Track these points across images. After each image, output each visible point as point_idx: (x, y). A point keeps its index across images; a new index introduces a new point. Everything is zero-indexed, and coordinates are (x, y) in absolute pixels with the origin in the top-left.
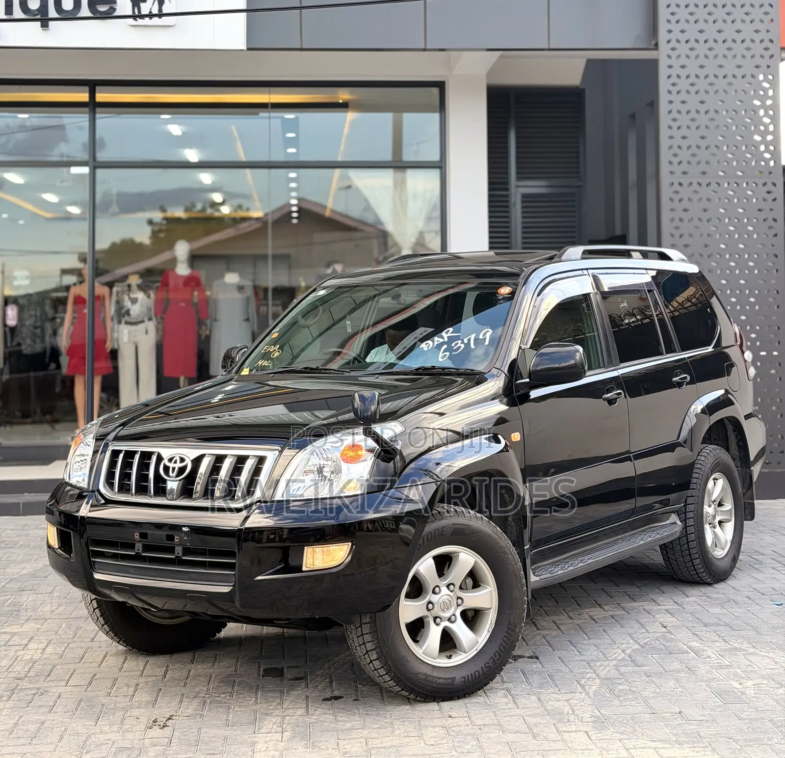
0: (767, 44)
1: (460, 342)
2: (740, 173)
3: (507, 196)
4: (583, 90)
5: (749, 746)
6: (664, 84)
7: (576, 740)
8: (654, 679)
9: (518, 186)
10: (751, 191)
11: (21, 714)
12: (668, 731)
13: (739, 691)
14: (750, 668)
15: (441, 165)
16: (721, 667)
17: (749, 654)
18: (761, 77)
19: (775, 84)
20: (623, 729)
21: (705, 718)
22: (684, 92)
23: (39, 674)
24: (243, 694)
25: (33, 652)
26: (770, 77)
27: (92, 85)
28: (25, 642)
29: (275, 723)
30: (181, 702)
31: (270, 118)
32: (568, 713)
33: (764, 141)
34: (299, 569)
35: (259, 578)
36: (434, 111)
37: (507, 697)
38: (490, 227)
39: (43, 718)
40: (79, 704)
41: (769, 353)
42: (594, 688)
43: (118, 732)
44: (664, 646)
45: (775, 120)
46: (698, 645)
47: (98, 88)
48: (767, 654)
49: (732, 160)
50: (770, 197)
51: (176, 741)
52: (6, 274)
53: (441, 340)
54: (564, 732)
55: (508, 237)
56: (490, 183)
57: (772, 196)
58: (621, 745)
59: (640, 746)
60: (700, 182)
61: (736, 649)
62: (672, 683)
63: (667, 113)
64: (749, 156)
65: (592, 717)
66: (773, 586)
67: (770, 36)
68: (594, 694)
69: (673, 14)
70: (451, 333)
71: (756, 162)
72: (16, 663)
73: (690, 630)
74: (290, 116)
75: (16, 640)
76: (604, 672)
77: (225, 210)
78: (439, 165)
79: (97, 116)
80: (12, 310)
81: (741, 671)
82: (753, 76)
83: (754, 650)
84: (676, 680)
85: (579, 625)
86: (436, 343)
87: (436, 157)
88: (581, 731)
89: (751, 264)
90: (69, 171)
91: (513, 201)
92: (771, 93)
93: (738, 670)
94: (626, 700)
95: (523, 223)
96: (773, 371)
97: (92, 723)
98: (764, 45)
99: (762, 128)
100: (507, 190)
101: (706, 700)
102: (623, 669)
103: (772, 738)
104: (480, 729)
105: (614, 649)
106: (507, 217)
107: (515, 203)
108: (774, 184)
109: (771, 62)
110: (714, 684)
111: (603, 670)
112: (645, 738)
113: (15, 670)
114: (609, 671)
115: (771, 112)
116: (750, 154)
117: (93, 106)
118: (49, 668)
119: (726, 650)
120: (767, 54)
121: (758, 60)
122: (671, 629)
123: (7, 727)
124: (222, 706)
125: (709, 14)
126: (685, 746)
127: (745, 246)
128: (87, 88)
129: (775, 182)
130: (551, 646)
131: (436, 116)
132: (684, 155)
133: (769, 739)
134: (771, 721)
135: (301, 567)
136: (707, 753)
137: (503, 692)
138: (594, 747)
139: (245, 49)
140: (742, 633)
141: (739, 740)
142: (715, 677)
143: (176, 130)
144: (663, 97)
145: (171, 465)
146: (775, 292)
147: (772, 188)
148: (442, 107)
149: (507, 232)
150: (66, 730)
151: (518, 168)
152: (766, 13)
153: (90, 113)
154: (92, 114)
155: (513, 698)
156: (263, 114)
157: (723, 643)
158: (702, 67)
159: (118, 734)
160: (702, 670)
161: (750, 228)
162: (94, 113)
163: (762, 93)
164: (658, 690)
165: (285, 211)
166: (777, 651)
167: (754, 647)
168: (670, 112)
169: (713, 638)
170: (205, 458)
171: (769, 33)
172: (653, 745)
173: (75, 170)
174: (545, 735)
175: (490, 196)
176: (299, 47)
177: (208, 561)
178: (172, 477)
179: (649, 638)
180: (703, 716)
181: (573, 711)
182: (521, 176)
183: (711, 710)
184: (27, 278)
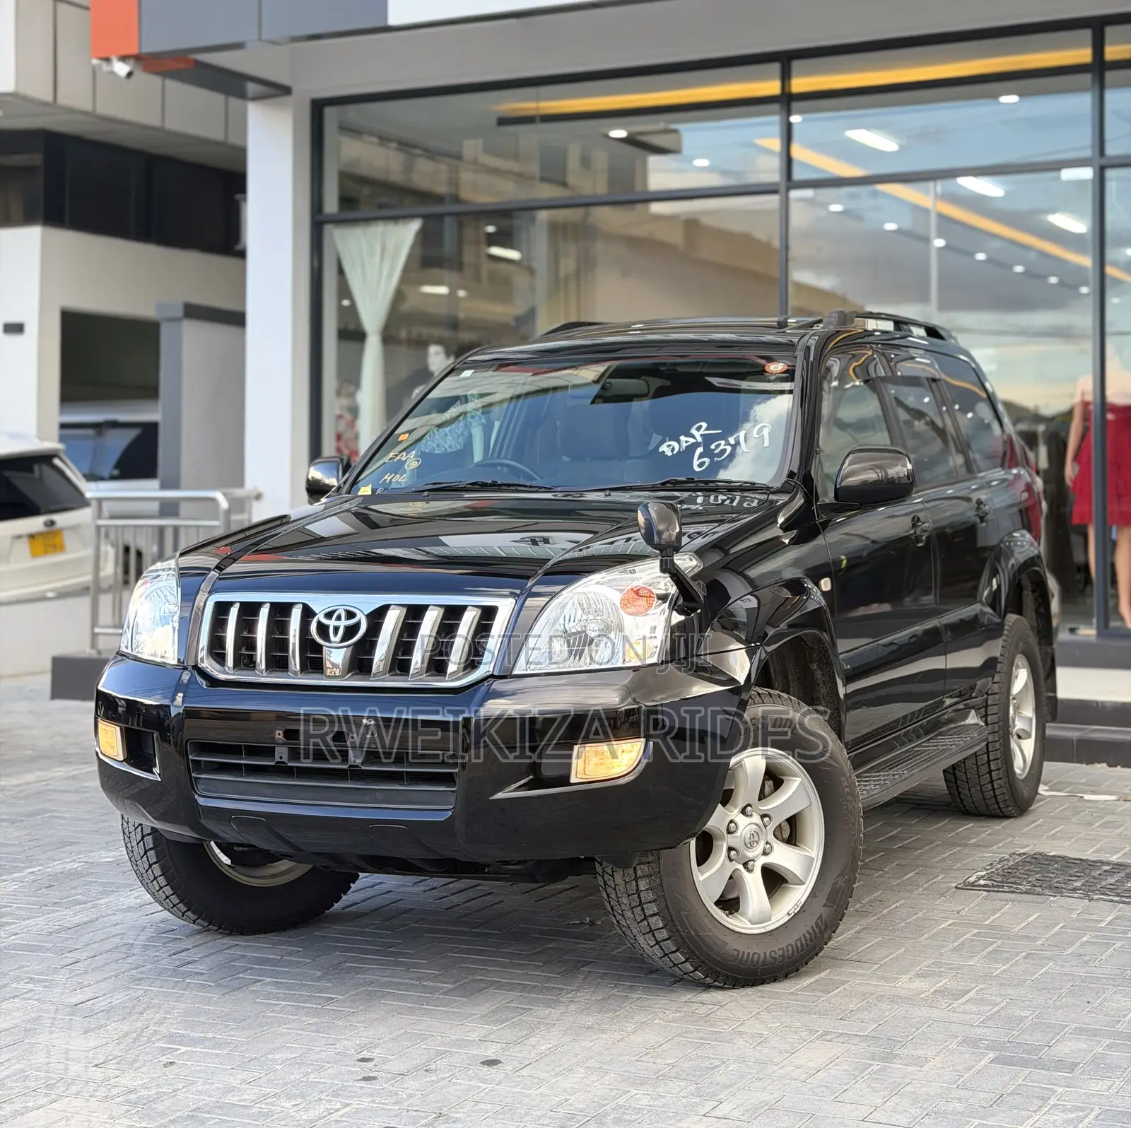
1: (723, 442)
34: (565, 780)
35: (500, 795)
53: (692, 440)
70: (707, 429)
86: (684, 445)
135: (568, 777)
145: (332, 623)
170: (389, 612)
177: (407, 772)
178: (334, 642)
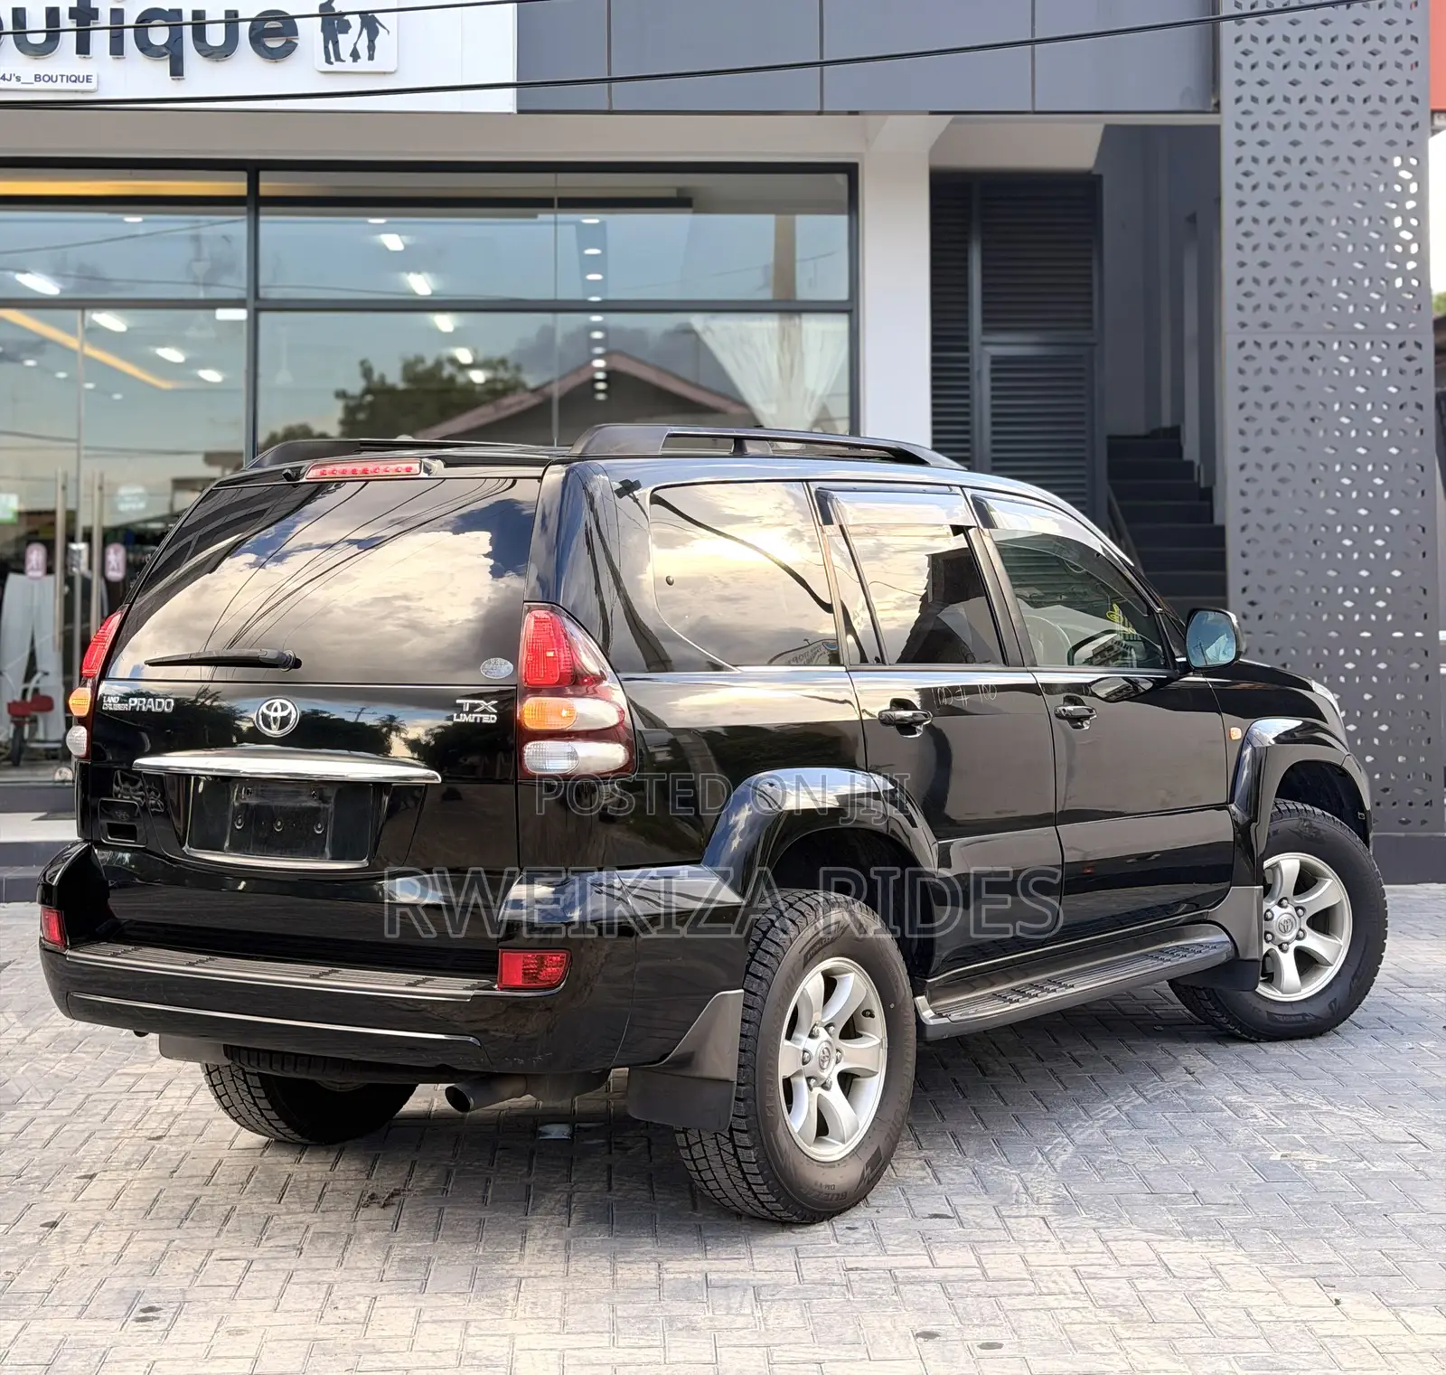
0: (1407, 104)
2: (1359, 326)
3: (966, 360)
4: (1100, 177)
5: (1295, 1239)
6: (1229, 174)
7: (1026, 1228)
8: (1160, 1147)
9: (985, 344)
10: (1379, 356)
11: (162, 1187)
12: (1170, 1217)
13: (1293, 1165)
14: (1317, 1134)
15: (849, 308)
16: (1271, 1131)
17: (1320, 1113)
18: (1397, 161)
19: (1421, 174)
20: (1102, 1214)
21: (1231, 1201)
22: (1263, 187)
23: (185, 1132)
24: (509, 1162)
25: (172, 1102)
26: (1413, 161)
27: (253, 169)
28: (159, 1087)
29: (559, 1200)
30: (410, 1174)
31: (556, 223)
32: (1018, 1191)
33: (1402, 271)
36: (838, 212)
37: (924, 1169)
38: (934, 414)
39: (197, 1193)
40: (251, 1175)
41: (1409, 634)
42: (1064, 1157)
43: (315, 1211)
44: (1186, 1100)
45: (1421, 235)
46: (1240, 1099)
47: (262, 174)
48: (1349, 1114)
49: (1347, 303)
50: (1411, 367)
51: (405, 1224)
52: (106, 490)
54: (1009, 1217)
55: (967, 432)
56: (935, 338)
57: (1415, 365)
58: (1094, 1235)
59: (1124, 1237)
60: (1291, 341)
61: (1301, 1106)
62: (1188, 1152)
63: (1234, 222)
64: (1376, 296)
65: (1055, 1196)
66: (1380, 1015)
67: (1413, 90)
68: (1063, 1168)
69: (1245, 53)
71: (1387, 307)
72: (147, 1117)
73: (1232, 1079)
74: (591, 219)
75: (144, 1084)
76: (1082, 1136)
77: (478, 377)
78: (847, 307)
79: (262, 218)
80: (116, 553)
81: (1303, 1138)
82: (1384, 160)
83: (1330, 1108)
84: (1196, 1148)
85: (1051, 1070)
87: (843, 295)
88: (1035, 1216)
89: (1378, 481)
90: (214, 315)
91: (976, 369)
92: (1413, 188)
93: (1297, 1136)
94: (1114, 1174)
95: (993, 406)
96: (1415, 666)
97: (275, 1200)
98: (1403, 106)
99: (1398, 249)
100: (966, 349)
101: (1240, 1177)
102: (1113, 1133)
103: (1333, 1230)
104: (878, 1212)
105: (1105, 1104)
106: (967, 397)
107: (979, 373)
108: (1419, 345)
109: (1413, 136)
110: (1255, 1154)
111: (1080, 1134)
112: (1134, 1227)
113: (146, 1126)
114: (1091, 1134)
115: (1414, 222)
116: (1378, 293)
117: (254, 203)
118: (201, 1123)
119: (1282, 1108)
120: (1407, 122)
121: (1391, 133)
122: (1200, 1077)
123: (141, 1204)
124: (474, 1179)
125: (1309, 53)
126: (1194, 1238)
127: (1368, 450)
128: (244, 175)
129: (1419, 341)
130: (1003, 1100)
131: (843, 220)
132: (1264, 294)
133: (1327, 1230)
134: (1335, 1206)
136: (1227, 1248)
137: (918, 1162)
138: (1053, 1239)
139: (515, 112)
140: (1314, 1083)
141: (1280, 1231)
142: (1258, 1144)
143: (393, 242)
144: (1229, 196)
146: (1420, 529)
147: (1415, 352)
148: (852, 205)
149: (966, 423)
150: (233, 1209)
151: (984, 312)
152: (1407, 52)
153: (248, 213)
154: (252, 218)
155: (933, 1171)
156: (545, 217)
157: (1281, 1097)
158: (1295, 144)
159: (314, 1215)
160: (1241, 1134)
161: (1377, 420)
162: (257, 215)
163: (1398, 188)
164: (1165, 1162)
165: (584, 377)
166: (1366, 1110)
167: (1331, 1103)
168: (1239, 221)
169: (1266, 1090)
171: (1411, 86)
172: (1145, 1236)
173: (223, 314)
174: (978, 1221)
175: (934, 360)
176: (606, 108)
179: (1163, 1088)
180: (1230, 1198)
181: (1026, 1189)
182: (990, 323)
183: (1245, 1190)
184: (141, 496)
